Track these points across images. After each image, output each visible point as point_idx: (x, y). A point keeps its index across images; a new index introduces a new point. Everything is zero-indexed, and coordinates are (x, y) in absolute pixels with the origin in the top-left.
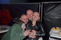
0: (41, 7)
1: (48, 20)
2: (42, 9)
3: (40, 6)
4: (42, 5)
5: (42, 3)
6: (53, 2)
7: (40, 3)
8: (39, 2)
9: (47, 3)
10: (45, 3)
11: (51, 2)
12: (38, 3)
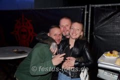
0: (88, 14)
2: (90, 18)
3: (86, 12)
4: (90, 10)
5: (90, 6)
6: (110, 5)
7: (86, 6)
8: (84, 5)
9: (100, 6)
10: (96, 6)
11: (107, 5)
12: (83, 7)
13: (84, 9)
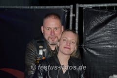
0: (74, 18)
1: (95, 53)
2: (77, 24)
3: (71, 15)
4: (77, 13)
5: (78, 6)
6: (106, 5)
7: (72, 6)
8: (69, 5)
9: (91, 6)
10: (86, 6)
11: (102, 5)
12: (67, 7)
13: (69, 10)
